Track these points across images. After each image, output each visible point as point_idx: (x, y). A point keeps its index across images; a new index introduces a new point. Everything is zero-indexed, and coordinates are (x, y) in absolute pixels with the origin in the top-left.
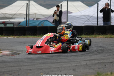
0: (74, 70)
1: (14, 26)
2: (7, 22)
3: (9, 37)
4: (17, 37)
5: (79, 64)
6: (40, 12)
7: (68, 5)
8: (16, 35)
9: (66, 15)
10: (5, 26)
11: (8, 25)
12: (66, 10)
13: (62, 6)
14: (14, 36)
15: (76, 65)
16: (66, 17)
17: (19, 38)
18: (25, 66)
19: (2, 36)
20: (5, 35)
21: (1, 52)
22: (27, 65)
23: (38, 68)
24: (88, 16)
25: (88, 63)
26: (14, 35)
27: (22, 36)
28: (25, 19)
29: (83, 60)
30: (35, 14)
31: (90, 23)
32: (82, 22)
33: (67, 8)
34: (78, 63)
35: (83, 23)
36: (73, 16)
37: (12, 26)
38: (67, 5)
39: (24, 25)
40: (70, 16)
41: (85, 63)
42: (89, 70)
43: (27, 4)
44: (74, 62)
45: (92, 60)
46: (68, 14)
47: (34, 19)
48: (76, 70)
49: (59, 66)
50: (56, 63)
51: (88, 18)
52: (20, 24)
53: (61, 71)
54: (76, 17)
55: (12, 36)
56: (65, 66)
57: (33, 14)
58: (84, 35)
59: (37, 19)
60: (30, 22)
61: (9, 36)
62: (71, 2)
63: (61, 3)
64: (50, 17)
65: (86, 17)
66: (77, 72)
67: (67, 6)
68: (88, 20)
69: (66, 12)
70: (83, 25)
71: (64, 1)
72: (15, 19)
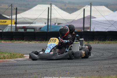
0: (97, 72)
1: (34, 30)
2: (28, 27)
3: (30, 43)
4: (39, 43)
5: (103, 67)
6: (62, 17)
7: (92, 9)
8: (37, 41)
9: (90, 20)
10: (25, 31)
11: (28, 30)
12: (90, 15)
13: (85, 11)
14: (35, 42)
15: (99, 67)
16: (90, 22)
17: (41, 43)
18: (51, 68)
19: (23, 41)
20: (26, 41)
21: (25, 57)
22: (53, 68)
23: (63, 70)
24: (112, 21)
25: (111, 66)
26: (35, 40)
27: (44, 41)
28: (45, 24)
29: (106, 64)
30: (57, 19)
31: (115, 28)
32: (106, 27)
33: (90, 13)
34: (101, 66)
35: (107, 29)
36: (97, 21)
37: (33, 30)
38: (90, 9)
39: (46, 31)
40: (93, 21)
41: (108, 66)
42: (112, 72)
43: (49, 8)
44: (98, 65)
45: (115, 64)
46: (92, 19)
47: (55, 24)
48: (100, 72)
49: (83, 69)
50: (80, 66)
51: (112, 23)
52: (41, 29)
53: (85, 73)
54: (100, 22)
55: (33, 41)
56: (89, 68)
57: (54, 19)
58: (108, 41)
59: (59, 24)
60: (52, 28)
61: (31, 41)
62: (95, 6)
63: (84, 8)
64: (72, 21)
65: (110, 22)
66: (101, 73)
67: (90, 11)
68: (112, 26)
69: (90, 17)
70: (107, 31)
71: (87, 6)
72: (35, 24)
